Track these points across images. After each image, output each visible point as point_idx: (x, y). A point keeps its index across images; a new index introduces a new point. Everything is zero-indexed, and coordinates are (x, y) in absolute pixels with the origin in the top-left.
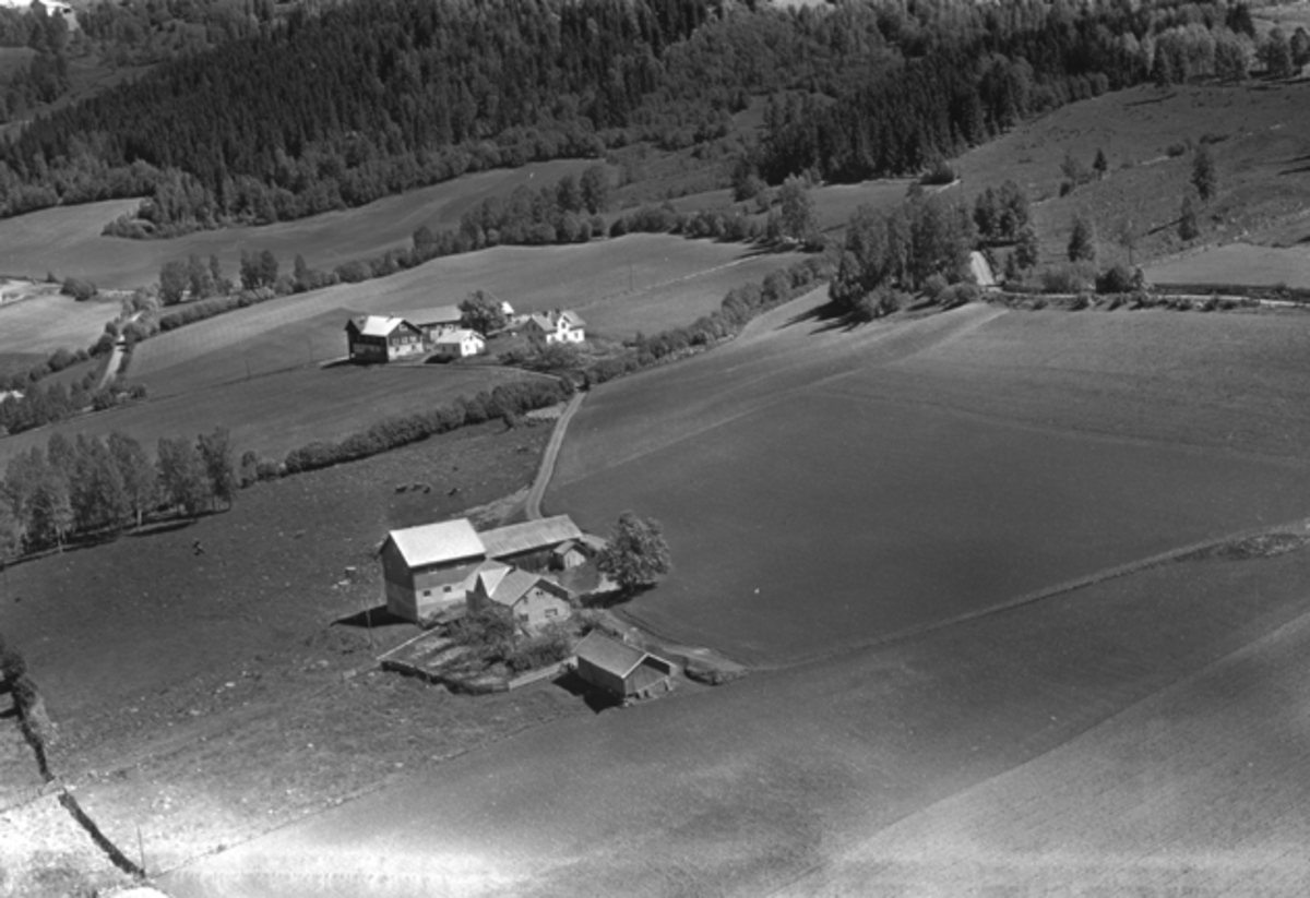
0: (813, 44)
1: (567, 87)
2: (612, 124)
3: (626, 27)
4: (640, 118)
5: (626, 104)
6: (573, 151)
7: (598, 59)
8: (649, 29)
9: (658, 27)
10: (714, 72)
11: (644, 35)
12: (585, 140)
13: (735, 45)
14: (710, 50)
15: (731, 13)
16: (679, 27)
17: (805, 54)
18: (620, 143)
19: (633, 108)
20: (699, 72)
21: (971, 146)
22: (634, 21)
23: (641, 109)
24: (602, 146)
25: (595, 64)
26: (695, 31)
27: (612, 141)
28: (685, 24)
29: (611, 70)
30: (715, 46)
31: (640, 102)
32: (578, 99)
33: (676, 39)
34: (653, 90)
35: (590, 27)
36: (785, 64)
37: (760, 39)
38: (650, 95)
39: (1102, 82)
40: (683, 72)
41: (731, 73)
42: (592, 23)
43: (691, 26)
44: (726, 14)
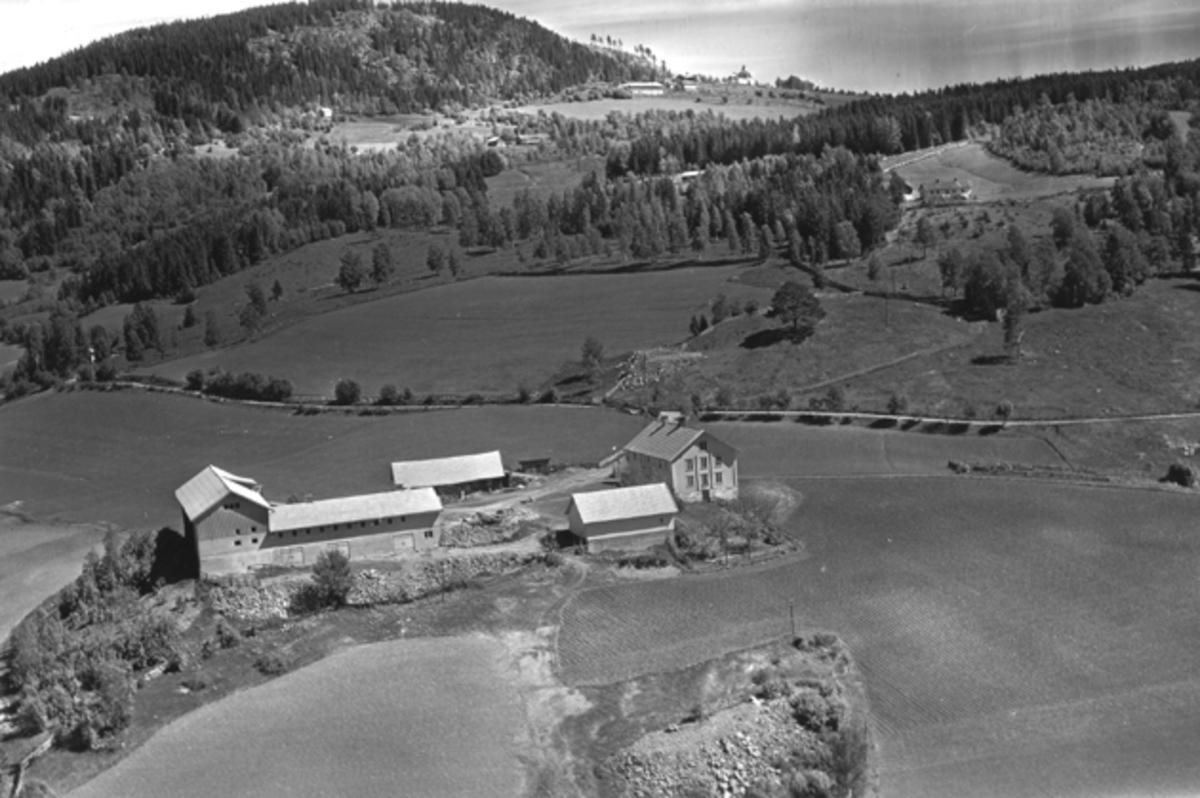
0: (212, 188)
1: (9, 223)
2: (40, 253)
3: (65, 175)
4: (64, 248)
5: (55, 238)
6: (4, 274)
7: (37, 201)
8: (83, 178)
9: (92, 176)
10: (131, 210)
11: (80, 181)
12: (14, 266)
13: (152, 189)
14: (132, 194)
15: (154, 163)
16: (111, 175)
17: (203, 197)
18: (45, 267)
19: (59, 240)
20: (119, 210)
21: (224, 275)
22: (72, 171)
23: (66, 241)
24: (26, 270)
25: (34, 205)
26: (122, 178)
27: (37, 266)
28: (115, 173)
29: (44, 211)
30: (135, 190)
31: (66, 234)
32: (17, 232)
33: (108, 184)
34: (79, 224)
35: (34, 176)
36: (187, 204)
37: (171, 183)
38: (77, 230)
39: (341, 228)
40: (106, 211)
41: (144, 211)
42: (35, 172)
43: (120, 174)
44: (150, 165)
